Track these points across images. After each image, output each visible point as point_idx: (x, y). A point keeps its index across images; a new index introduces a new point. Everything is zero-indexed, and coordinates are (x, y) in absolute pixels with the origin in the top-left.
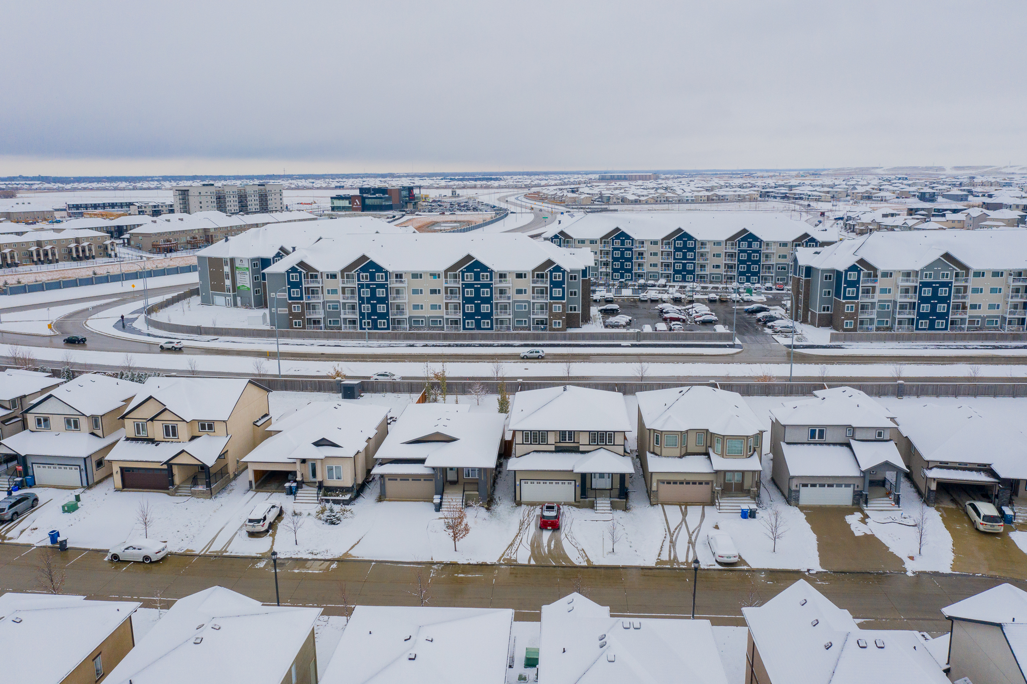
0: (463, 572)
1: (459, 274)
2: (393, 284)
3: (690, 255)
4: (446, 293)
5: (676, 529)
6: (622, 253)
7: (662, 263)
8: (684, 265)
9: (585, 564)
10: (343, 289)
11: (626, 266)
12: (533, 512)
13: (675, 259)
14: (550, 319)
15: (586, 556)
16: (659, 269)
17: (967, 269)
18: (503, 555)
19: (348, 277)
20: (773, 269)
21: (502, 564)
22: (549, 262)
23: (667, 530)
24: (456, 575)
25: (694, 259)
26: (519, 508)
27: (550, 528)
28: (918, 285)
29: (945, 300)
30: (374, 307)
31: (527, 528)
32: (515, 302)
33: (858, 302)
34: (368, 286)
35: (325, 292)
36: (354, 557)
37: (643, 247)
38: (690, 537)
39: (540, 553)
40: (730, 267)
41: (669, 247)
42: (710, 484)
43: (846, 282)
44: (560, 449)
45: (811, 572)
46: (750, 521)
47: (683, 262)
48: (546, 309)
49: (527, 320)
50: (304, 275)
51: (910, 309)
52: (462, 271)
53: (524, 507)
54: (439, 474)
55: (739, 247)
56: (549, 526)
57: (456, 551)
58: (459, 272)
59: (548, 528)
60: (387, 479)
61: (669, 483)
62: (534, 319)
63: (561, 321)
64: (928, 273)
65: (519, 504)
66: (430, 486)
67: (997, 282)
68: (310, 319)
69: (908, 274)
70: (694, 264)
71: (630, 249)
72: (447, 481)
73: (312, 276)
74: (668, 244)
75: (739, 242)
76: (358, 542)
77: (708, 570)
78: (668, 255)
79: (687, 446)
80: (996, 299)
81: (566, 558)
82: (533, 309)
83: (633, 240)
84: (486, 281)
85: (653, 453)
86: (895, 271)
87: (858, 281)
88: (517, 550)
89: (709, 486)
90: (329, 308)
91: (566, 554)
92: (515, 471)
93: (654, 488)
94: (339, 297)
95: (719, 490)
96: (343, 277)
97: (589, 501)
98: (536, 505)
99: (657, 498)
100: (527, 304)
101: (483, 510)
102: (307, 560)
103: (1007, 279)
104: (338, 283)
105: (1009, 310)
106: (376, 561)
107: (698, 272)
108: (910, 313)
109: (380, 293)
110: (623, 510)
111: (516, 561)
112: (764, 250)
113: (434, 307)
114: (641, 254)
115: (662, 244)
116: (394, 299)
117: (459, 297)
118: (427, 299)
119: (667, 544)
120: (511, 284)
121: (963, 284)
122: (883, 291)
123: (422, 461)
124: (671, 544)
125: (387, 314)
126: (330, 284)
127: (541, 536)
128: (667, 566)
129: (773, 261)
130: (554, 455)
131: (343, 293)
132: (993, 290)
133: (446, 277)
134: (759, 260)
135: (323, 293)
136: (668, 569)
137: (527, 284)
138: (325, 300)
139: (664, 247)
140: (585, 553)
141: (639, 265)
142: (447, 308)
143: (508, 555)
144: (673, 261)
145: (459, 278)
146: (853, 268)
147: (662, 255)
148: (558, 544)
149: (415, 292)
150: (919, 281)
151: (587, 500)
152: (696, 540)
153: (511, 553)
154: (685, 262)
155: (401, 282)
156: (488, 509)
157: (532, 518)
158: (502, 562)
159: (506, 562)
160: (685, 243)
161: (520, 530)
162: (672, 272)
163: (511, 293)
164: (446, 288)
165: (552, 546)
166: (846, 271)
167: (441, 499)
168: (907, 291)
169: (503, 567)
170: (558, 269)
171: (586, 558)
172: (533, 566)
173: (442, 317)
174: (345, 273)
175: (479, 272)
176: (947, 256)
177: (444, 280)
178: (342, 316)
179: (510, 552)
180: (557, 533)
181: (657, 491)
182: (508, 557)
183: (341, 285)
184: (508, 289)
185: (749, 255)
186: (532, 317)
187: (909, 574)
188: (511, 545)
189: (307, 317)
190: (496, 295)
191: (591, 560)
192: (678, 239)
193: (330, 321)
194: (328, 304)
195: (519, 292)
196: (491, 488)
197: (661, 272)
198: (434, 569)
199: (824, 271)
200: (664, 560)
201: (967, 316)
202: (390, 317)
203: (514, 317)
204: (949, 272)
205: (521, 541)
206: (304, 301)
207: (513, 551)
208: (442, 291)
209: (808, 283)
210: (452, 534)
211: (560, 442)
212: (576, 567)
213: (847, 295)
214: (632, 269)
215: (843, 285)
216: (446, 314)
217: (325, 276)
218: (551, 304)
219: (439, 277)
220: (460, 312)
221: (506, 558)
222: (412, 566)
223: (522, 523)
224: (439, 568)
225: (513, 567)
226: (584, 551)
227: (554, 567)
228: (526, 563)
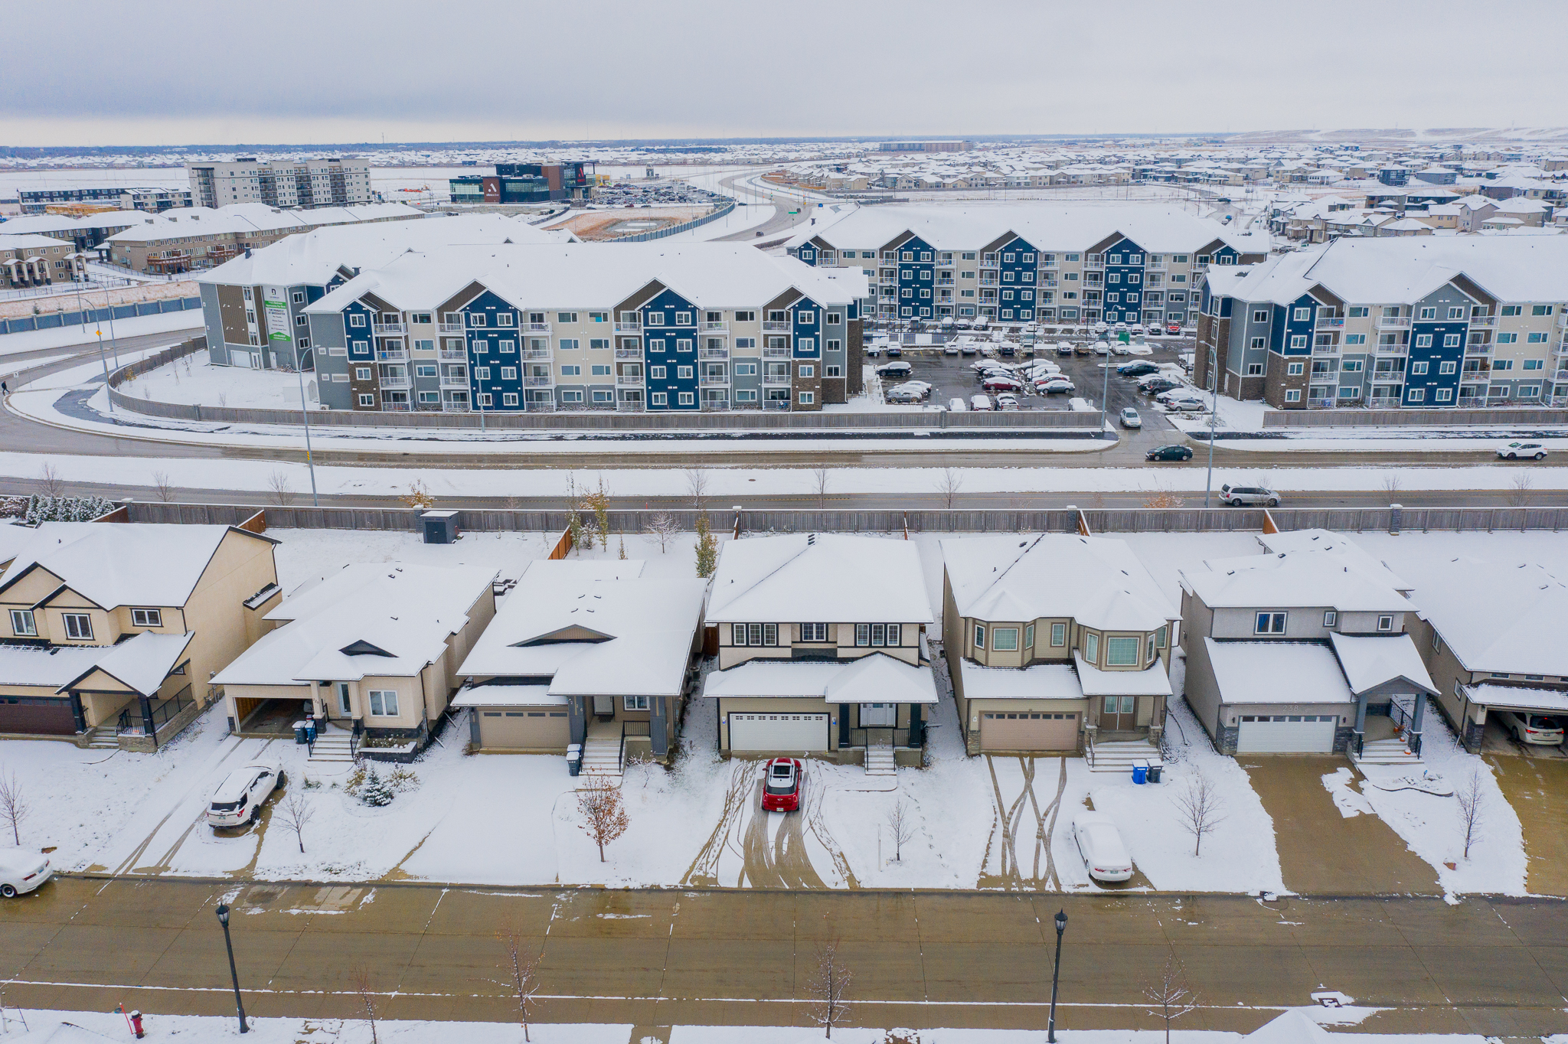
0: (614, 909)
1: (639, 314)
2: (527, 331)
3: (1026, 277)
4: (618, 346)
5: (1014, 807)
6: (916, 273)
7: (981, 289)
8: (1018, 293)
9: (845, 886)
10: (443, 340)
11: (923, 294)
12: (751, 773)
13: (1002, 283)
14: (794, 389)
15: (848, 868)
16: (976, 300)
17: (1490, 300)
18: (692, 868)
19: (450, 319)
20: (1162, 299)
21: (687, 890)
22: (793, 293)
23: (998, 810)
24: (601, 915)
25: (1034, 283)
26: (726, 764)
27: (782, 809)
28: (1410, 328)
29: (1454, 354)
30: (496, 371)
31: (738, 808)
32: (735, 360)
33: (1310, 358)
34: (482, 335)
35: (412, 345)
36: (410, 877)
37: (950, 263)
38: (1041, 825)
39: (760, 862)
40: (1092, 296)
41: (993, 263)
42: (1077, 717)
43: (1292, 324)
44: (802, 655)
45: (1268, 898)
46: (1149, 788)
47: (1016, 287)
48: (788, 373)
49: (756, 390)
50: (375, 316)
51: (1394, 369)
52: (643, 308)
53: (735, 762)
54: (576, 706)
55: (1108, 263)
56: (780, 806)
57: (603, 860)
58: (640, 310)
59: (778, 809)
60: (481, 714)
61: (1001, 716)
62: (767, 390)
63: (813, 393)
64: (1428, 308)
65: (727, 756)
66: (560, 727)
67: (1541, 325)
68: (388, 392)
69: (1395, 311)
70: (1034, 291)
71: (929, 267)
72: (594, 714)
73: (388, 319)
74: (992, 257)
75: (1108, 253)
76: (420, 844)
77: (1076, 895)
78: (991, 276)
79: (1033, 648)
80: (1537, 352)
81: (809, 873)
82: (766, 373)
83: (933, 251)
84: (686, 325)
85: (972, 660)
86: (1372, 305)
87: (1311, 324)
88: (718, 857)
89: (1073, 722)
90: (420, 374)
91: (809, 865)
92: (718, 699)
93: (974, 725)
94: (436, 354)
95: (1092, 730)
96: (441, 320)
97: (855, 752)
98: (757, 759)
99: (979, 743)
100: (755, 364)
101: (659, 771)
102: (319, 885)
103: (1558, 317)
104: (433, 331)
105: (1557, 371)
106: (451, 887)
107: (1040, 303)
108: (1394, 377)
109: (506, 347)
110: (917, 768)
111: (715, 880)
112: (1148, 267)
113: (597, 370)
114: (946, 275)
115: (982, 258)
116: (530, 356)
117: (641, 352)
118: (585, 357)
119: (998, 839)
120: (728, 330)
121: (1486, 327)
122: (1352, 339)
123: (546, 680)
124: (1006, 840)
125: (519, 382)
126: (419, 332)
127: (764, 826)
128: (999, 889)
129: (1164, 285)
130: (791, 666)
131: (443, 346)
132: (1534, 338)
133: (617, 319)
134: (1141, 285)
135: (407, 347)
136: (1000, 894)
137: (754, 330)
138: (413, 359)
139: (985, 263)
140: (845, 861)
141: (944, 293)
142: (620, 372)
143: (701, 869)
144: (999, 287)
145: (640, 321)
146: (1304, 301)
147: (981, 276)
148: (797, 840)
149: (566, 344)
150: (1413, 322)
151: (851, 749)
152: (1051, 830)
153: (707, 863)
154: (1020, 287)
155: (541, 327)
156: (668, 768)
157: (748, 787)
158: (688, 884)
159: (696, 883)
160: (1019, 255)
161: (726, 812)
162: (997, 304)
163: (728, 346)
164: (618, 338)
165: (785, 848)
166: (1292, 307)
167: (581, 752)
168: (1391, 339)
169: (690, 895)
170: (807, 304)
171: (847, 874)
172: (748, 891)
173: (613, 387)
174: (445, 313)
175: (674, 311)
176: (1461, 280)
177: (614, 323)
178: (443, 387)
179: (704, 861)
180: (793, 819)
181: (979, 731)
182: (701, 873)
183: (439, 334)
184: (722, 339)
185: (1124, 276)
186: (764, 385)
187: (1450, 900)
188: (709, 845)
189: (381, 389)
190: (703, 349)
191: (858, 876)
192: (1008, 249)
193: (422, 395)
194: (417, 366)
195: (742, 343)
196: (675, 726)
197: (979, 304)
198: (559, 902)
199: (1253, 306)
200: (994, 875)
201: (1488, 382)
202: (524, 388)
203: (735, 387)
204: (1463, 308)
205: (726, 837)
206: (376, 361)
207: (711, 860)
208: (612, 343)
209: (1225, 325)
210: (594, 832)
211: (801, 642)
212: (829, 893)
213: (1292, 347)
214: (931, 300)
215: (1286, 330)
216: (620, 383)
217: (410, 319)
218: (796, 365)
219: (606, 319)
220: (642, 379)
221: (698, 874)
222: (517, 895)
223: (730, 798)
224: (568, 901)
225: (708, 894)
226: (844, 857)
227: (787, 893)
228: (735, 885)
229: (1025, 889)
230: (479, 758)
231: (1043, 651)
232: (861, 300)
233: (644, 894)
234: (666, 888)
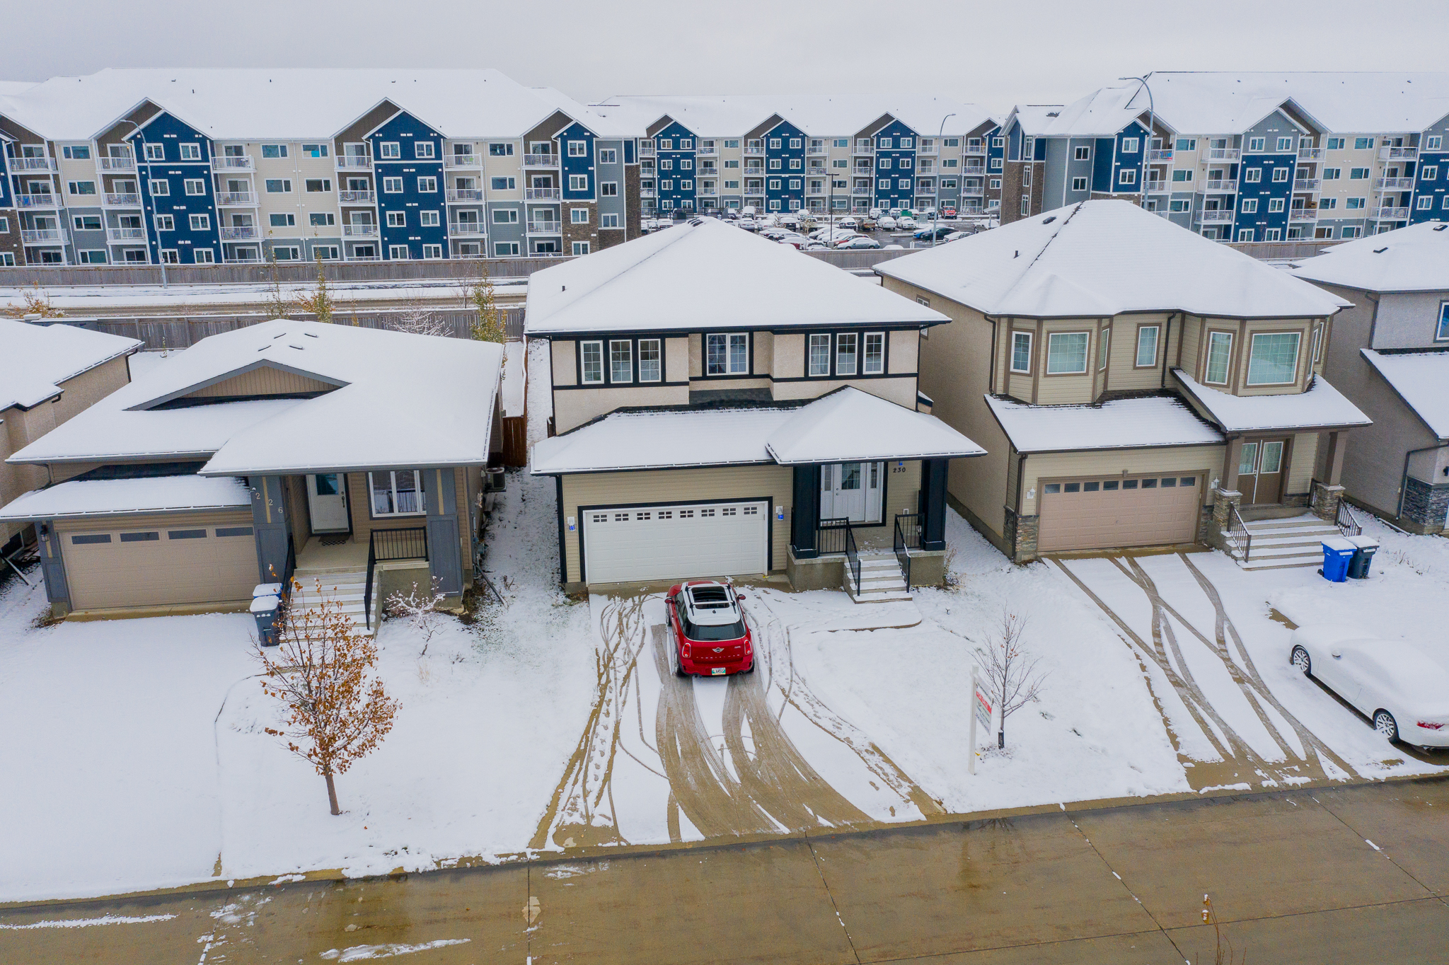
0: (367, 934)
1: (368, 145)
2: (222, 166)
3: (794, 164)
4: (343, 186)
5: (1157, 634)
6: (676, 162)
7: (746, 179)
8: (785, 182)
9: (915, 813)
10: (108, 179)
11: (684, 186)
12: (634, 617)
13: (768, 171)
14: (566, 238)
15: (901, 775)
16: (741, 191)
17: (1316, 132)
18: (552, 808)
19: (115, 152)
20: (934, 185)
21: (550, 861)
22: (559, 118)
23: (1130, 641)
24: (332, 953)
25: (802, 171)
26: (580, 609)
27: (722, 671)
28: (1239, 162)
29: (1282, 190)
30: (181, 219)
31: (627, 678)
32: (491, 205)
33: (1139, 196)
34: (159, 172)
35: (65, 188)
37: (712, 151)
38: (1227, 660)
39: (706, 781)
40: (865, 183)
41: (758, 151)
42: (1198, 482)
43: (1120, 157)
44: (707, 399)
47: (783, 176)
48: (557, 218)
49: (518, 243)
50: (9, 147)
51: (1222, 208)
52: (373, 136)
53: (597, 603)
54: (268, 504)
55: (878, 147)
56: (718, 665)
57: (335, 811)
58: (368, 139)
59: (715, 671)
60: (66, 540)
61: (1072, 487)
62: (532, 240)
63: (588, 243)
64: (1257, 138)
65: (579, 594)
66: (242, 550)
67: (1362, 159)
68: (36, 249)
69: (1222, 143)
70: (803, 179)
71: (690, 156)
72: (310, 534)
73: (29, 153)
74: (757, 144)
75: (878, 137)
77: (1395, 782)
78: (756, 164)
79: (1107, 371)
80: (1360, 188)
81: (822, 793)
82: (531, 219)
83: (694, 137)
84: (427, 159)
85: (1005, 397)
86: (1200, 137)
87: (1139, 156)
88: (607, 778)
89: (1192, 492)
90: (79, 225)
91: (813, 776)
92: (558, 477)
93: (1028, 508)
94: (100, 201)
95: (1233, 498)
96: (103, 152)
97: (826, 565)
98: (640, 594)
99: (1036, 539)
100: (516, 210)
101: (451, 626)
103: (1379, 150)
104: (93, 168)
105: (1381, 208)
107: (809, 193)
108: (1222, 217)
109: (193, 187)
110: (939, 588)
111: (614, 832)
112: (919, 151)
113: (318, 219)
114: (708, 164)
115: (746, 144)
116: (227, 201)
117: (372, 194)
118: (300, 203)
119: (1167, 690)
120: (481, 166)
121: (1311, 160)
122: (1181, 176)
124: (1183, 691)
125: (214, 233)
126: (74, 171)
127: (688, 707)
128: (1238, 787)
130: (691, 415)
131: (108, 188)
132: (1358, 173)
133: (339, 151)
134: (912, 170)
135: (58, 190)
136: (1247, 796)
137: (513, 166)
138: (67, 206)
139: (750, 150)
140: (887, 760)
141: (706, 184)
142: (346, 220)
143: (574, 808)
144: (765, 175)
145: (369, 154)
146: (1133, 130)
147: (746, 165)
148: (766, 729)
149: (274, 186)
150: (1242, 154)
151: (819, 560)
152: (1250, 665)
153: (586, 794)
154: (787, 175)
155: (240, 163)
156: (467, 620)
157: (637, 640)
158: (551, 846)
159: (570, 843)
160: (785, 142)
161: (603, 688)
162: (764, 195)
163: (482, 185)
164: (342, 176)
165: (749, 745)
166: (1120, 136)
167: (285, 594)
168: (1217, 175)
169: (561, 872)
170: (578, 131)
171: (905, 789)
172: (697, 848)
173: (338, 241)
174: (109, 146)
175: (412, 140)
176: (1289, 107)
177: (336, 158)
178: (111, 242)
179: (578, 790)
180: (748, 689)
181: (1037, 516)
182: (577, 818)
183: (100, 171)
184: (475, 178)
185: (895, 161)
186: (529, 235)
188: (580, 755)
189: (25, 245)
190: (451, 190)
191: (934, 789)
192: (774, 134)
193: (84, 255)
194: (74, 217)
195: (500, 183)
196: (475, 547)
197: (744, 196)
198: (216, 928)
199: (1075, 141)
200: (1206, 758)
201: (1315, 221)
202: (222, 242)
203: (493, 237)
204: (1291, 138)
205: (616, 736)
206: (15, 207)
207: (594, 786)
208: (335, 184)
209: (1039, 169)
210: (309, 743)
211: (704, 378)
212: (881, 833)
213: (1120, 183)
214: (694, 192)
215: (1114, 164)
216: (346, 234)
217: (60, 153)
218: (567, 208)
219: (325, 154)
220: (375, 228)
221: (568, 821)
222: (105, 921)
223: (605, 663)
224: (245, 920)
225: (605, 867)
226: (882, 754)
227: (789, 843)
228: (662, 838)
229: (1290, 780)
230: (64, 631)
231: (1121, 378)
232: (636, 139)
233: (445, 882)
234: (497, 861)
